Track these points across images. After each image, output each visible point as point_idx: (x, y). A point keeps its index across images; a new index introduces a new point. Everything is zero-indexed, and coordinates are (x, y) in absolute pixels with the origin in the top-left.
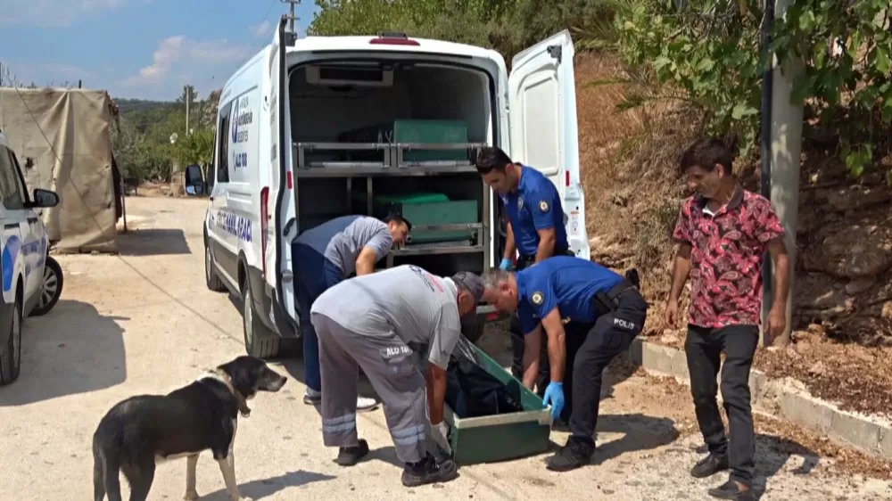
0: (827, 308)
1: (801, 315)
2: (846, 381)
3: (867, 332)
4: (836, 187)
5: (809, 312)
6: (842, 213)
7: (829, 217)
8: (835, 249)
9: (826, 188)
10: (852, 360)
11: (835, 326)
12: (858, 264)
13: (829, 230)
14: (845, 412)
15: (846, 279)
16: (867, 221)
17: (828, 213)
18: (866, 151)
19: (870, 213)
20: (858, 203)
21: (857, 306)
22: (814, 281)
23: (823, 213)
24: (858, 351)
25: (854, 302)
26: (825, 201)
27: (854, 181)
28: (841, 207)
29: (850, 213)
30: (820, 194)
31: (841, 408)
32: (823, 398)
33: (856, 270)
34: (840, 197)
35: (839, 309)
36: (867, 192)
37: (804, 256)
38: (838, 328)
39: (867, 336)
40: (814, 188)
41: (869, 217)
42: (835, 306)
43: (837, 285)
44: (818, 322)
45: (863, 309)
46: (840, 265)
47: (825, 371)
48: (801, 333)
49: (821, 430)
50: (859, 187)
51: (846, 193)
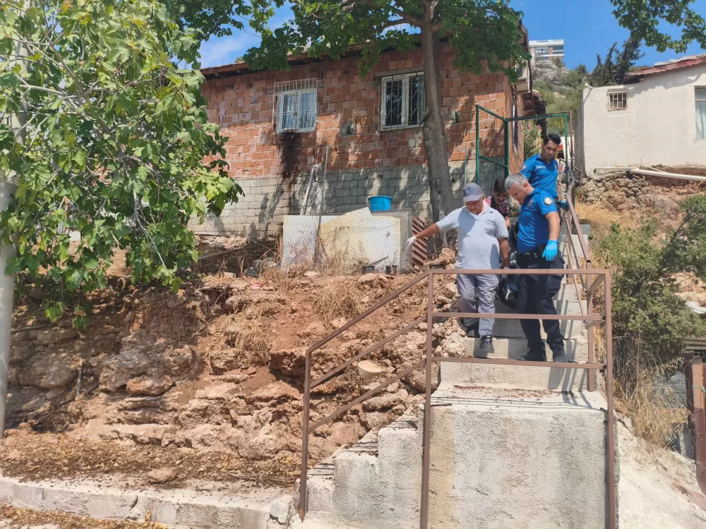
0: (33, 411)
1: (15, 418)
2: (32, 461)
3: (59, 423)
4: (44, 329)
5: (20, 415)
6: (46, 346)
7: (38, 349)
8: (40, 369)
9: (37, 329)
10: (43, 444)
11: (37, 422)
12: (53, 379)
13: (37, 357)
14: (23, 484)
15: (46, 390)
16: (62, 350)
17: (38, 345)
18: (58, 306)
19: (64, 345)
20: (57, 338)
21: (52, 407)
22: (27, 392)
23: (34, 346)
24: (49, 438)
25: (51, 404)
26: (35, 338)
27: (55, 325)
28: (46, 342)
29: (51, 345)
30: (33, 333)
31: (21, 481)
32: (11, 476)
33: (52, 383)
34: (44, 336)
35: (41, 410)
36: (62, 332)
37: (20, 376)
38: (40, 423)
39: (60, 426)
40: (29, 330)
41: (64, 347)
42: (39, 408)
43: (42, 394)
44: (26, 421)
45: (56, 408)
46: (43, 380)
47: (19, 456)
48: (11, 431)
49: (7, 499)
50: (58, 328)
51: (49, 333)
